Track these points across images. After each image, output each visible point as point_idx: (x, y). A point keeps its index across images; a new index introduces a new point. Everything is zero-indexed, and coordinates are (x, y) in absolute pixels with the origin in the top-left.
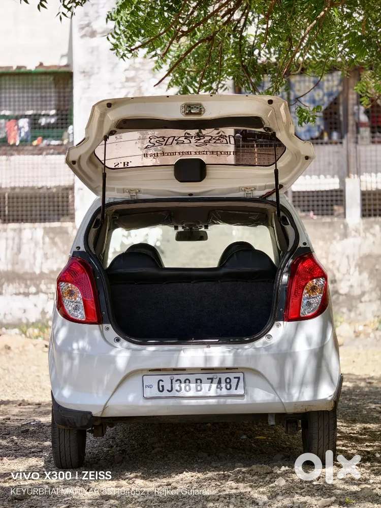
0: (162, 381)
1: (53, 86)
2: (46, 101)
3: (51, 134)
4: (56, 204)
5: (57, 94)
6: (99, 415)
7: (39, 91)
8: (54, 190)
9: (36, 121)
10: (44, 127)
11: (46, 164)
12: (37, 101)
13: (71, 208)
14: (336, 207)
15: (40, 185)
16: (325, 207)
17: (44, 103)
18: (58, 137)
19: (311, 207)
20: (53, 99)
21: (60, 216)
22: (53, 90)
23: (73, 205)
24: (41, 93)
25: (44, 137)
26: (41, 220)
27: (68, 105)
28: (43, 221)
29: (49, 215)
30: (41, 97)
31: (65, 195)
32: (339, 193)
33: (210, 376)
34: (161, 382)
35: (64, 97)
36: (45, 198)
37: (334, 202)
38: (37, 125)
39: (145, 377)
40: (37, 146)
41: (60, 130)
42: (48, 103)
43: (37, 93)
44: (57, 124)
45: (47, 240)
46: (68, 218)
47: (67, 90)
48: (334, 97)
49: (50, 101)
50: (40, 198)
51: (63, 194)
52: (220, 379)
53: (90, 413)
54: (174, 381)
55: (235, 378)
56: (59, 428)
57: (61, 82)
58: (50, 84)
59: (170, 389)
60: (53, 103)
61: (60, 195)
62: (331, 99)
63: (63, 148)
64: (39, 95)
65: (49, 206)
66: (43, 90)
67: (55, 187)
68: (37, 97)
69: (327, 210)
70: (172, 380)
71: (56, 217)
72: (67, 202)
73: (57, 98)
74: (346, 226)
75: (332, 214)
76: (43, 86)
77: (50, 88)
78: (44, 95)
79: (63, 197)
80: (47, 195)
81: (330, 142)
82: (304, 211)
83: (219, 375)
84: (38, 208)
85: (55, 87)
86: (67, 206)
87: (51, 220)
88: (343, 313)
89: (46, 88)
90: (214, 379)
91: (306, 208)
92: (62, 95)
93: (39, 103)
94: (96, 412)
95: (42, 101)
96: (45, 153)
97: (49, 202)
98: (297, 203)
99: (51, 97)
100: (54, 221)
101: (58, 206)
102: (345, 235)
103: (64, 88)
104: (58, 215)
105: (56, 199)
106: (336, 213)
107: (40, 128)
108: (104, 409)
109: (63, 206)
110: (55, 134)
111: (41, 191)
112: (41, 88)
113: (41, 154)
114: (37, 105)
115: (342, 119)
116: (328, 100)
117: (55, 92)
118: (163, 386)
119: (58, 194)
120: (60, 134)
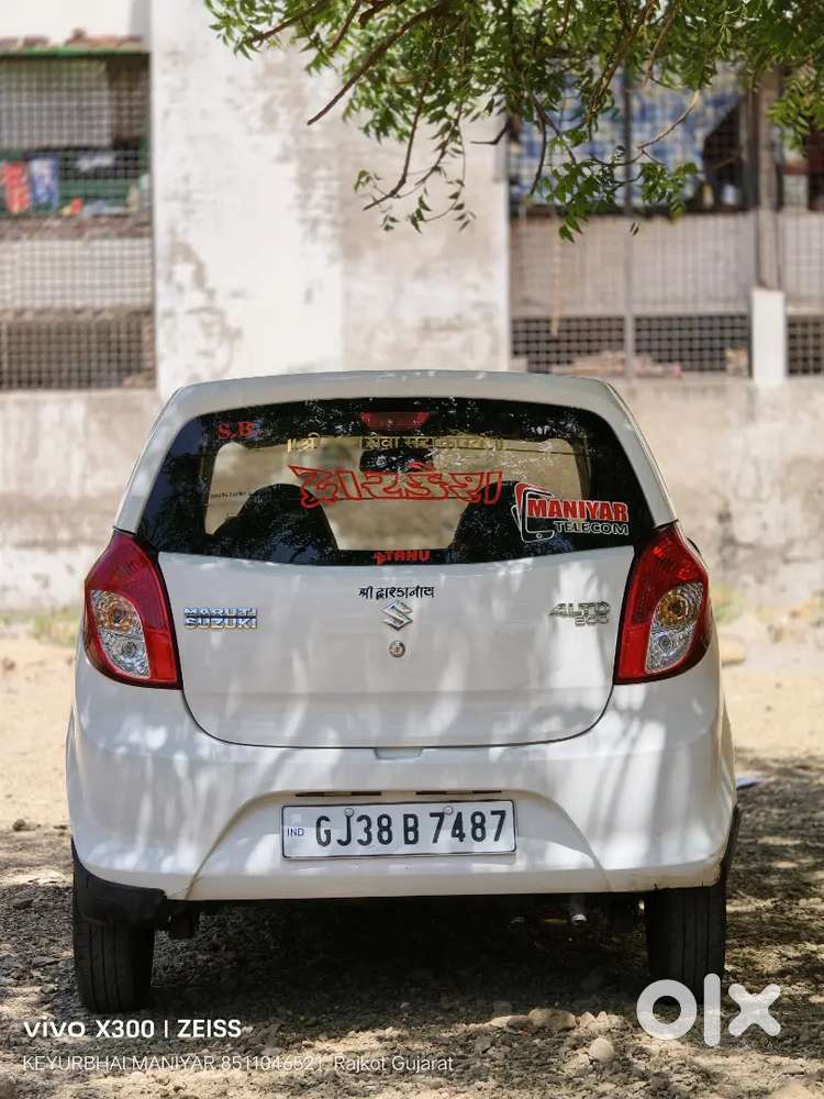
0: (328, 820)
1: (105, 84)
2: (91, 118)
3: (102, 192)
4: (114, 346)
5: (115, 103)
6: (181, 897)
7: (75, 94)
8: (108, 316)
9: (69, 163)
10: (86, 176)
11: (92, 258)
12: (70, 118)
13: (146, 355)
14: (730, 354)
15: (79, 304)
16: (707, 354)
17: (85, 123)
18: (117, 197)
19: (676, 354)
20: (105, 113)
21: (123, 373)
22: (106, 93)
23: (153, 349)
24: (81, 100)
25: (87, 199)
26: (80, 381)
27: (139, 126)
28: (84, 384)
29: (99, 371)
30: (80, 109)
31: (133, 326)
32: (738, 322)
33: (438, 808)
34: (323, 822)
35: (131, 108)
36: (89, 332)
37: (728, 341)
38: (70, 173)
39: (287, 810)
40: (71, 217)
41: (121, 182)
42: (95, 122)
43: (70, 99)
44: (116, 169)
45: (94, 426)
46: (139, 379)
47: (137, 93)
48: (728, 107)
49: (100, 117)
50: (79, 333)
51: (129, 324)
52: (460, 815)
53: (161, 893)
54: (353, 820)
55: (493, 813)
56: (90, 926)
57: (124, 75)
58: (99, 79)
59: (344, 839)
60: (105, 122)
61: (123, 327)
62: (722, 113)
63: (129, 222)
64: (74, 104)
65: (99, 352)
66: (85, 94)
67: (112, 310)
68: (71, 110)
69: (711, 360)
70: (348, 818)
71: (114, 374)
72: (139, 342)
73: (115, 112)
74: (752, 394)
75: (723, 369)
76: (84, 84)
77: (99, 89)
78: (85, 104)
79: (129, 333)
80: (93, 326)
81: (719, 208)
82: (660, 361)
83: (458, 807)
84: (74, 355)
85: (110, 88)
86: (140, 351)
87: (104, 383)
88: (746, 586)
89: (90, 89)
90: (446, 816)
91: (665, 355)
92: (125, 103)
93: (75, 122)
94: (175, 892)
95: (81, 118)
96: (87, 234)
97: (99, 342)
98: (644, 345)
99: (100, 108)
100: (109, 386)
101: (119, 351)
102: (751, 416)
103: (130, 89)
104: (119, 371)
105: (113, 336)
106: (730, 367)
107: (77, 178)
108: (192, 885)
109: (129, 351)
110: (110, 192)
111: (81, 318)
112: (79, 90)
113: (80, 236)
114: (70, 127)
115: (745, 156)
116: (716, 114)
117: (110, 99)
118: (328, 833)
119: (119, 324)
120: (120, 192)
